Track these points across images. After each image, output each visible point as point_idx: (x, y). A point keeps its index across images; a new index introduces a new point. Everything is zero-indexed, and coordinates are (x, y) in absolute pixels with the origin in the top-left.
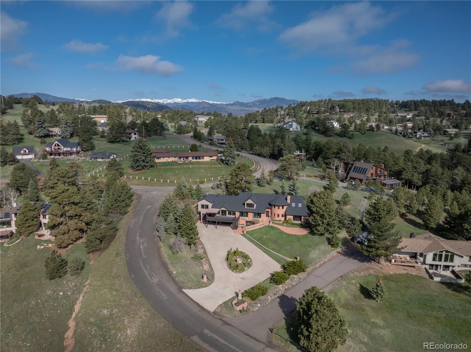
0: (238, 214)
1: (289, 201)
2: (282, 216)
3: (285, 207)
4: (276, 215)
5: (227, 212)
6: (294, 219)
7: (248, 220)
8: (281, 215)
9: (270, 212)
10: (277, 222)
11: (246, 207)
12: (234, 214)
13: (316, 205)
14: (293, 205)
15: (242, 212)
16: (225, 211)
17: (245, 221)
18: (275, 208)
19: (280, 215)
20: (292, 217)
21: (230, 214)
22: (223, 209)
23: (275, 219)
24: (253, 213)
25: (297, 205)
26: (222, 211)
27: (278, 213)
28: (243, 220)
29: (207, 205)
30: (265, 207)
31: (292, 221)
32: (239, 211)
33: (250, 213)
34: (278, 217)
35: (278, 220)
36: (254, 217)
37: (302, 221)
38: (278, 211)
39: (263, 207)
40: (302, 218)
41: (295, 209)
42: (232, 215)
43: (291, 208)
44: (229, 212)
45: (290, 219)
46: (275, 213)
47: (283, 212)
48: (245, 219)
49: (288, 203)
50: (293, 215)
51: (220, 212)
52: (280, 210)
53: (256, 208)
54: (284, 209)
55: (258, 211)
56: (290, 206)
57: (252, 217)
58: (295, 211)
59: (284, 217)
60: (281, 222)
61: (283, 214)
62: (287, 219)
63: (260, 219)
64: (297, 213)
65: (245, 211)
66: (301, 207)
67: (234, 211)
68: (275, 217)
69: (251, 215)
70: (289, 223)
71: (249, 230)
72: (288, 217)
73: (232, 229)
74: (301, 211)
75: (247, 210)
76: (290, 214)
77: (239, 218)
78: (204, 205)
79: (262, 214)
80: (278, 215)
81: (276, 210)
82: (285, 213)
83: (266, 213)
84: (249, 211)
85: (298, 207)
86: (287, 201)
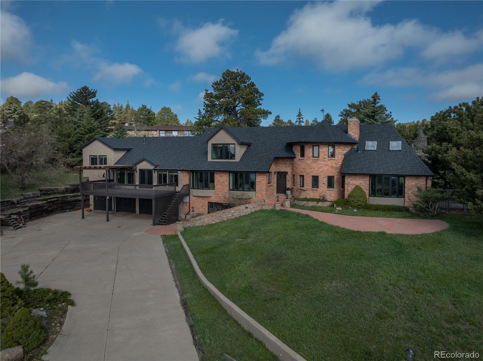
0: (184, 179)
1: (354, 132)
2: (330, 184)
3: (340, 154)
4: (308, 181)
5: (155, 176)
6: (374, 192)
7: (214, 200)
8: (325, 180)
9: (289, 177)
10: (310, 204)
11: (210, 159)
12: (175, 181)
14: (372, 144)
15: (201, 172)
16: (150, 172)
17: (207, 204)
18: (303, 155)
19: (323, 181)
20: (364, 183)
21: (162, 180)
22: (145, 165)
23: (303, 195)
24: (230, 172)
25: (384, 147)
26: (142, 172)
27: (314, 174)
28: (200, 200)
29: (104, 157)
30: (272, 157)
31: (368, 197)
32: (188, 171)
33: (221, 175)
34: (315, 189)
35: (315, 198)
36: (233, 190)
37: (405, 196)
38: (314, 165)
39: (266, 157)
40: (406, 185)
41: (377, 158)
42: (168, 183)
43: (362, 155)
44: (160, 176)
45: (358, 188)
46: (305, 174)
47: (332, 167)
48: (205, 198)
49: (353, 137)
50: (371, 176)
51: (137, 176)
52: (321, 162)
53: (241, 159)
54: (336, 157)
55: (245, 167)
56: (357, 148)
57: (227, 188)
58: (376, 164)
59: (335, 186)
60: (326, 203)
61: (331, 175)
62: (346, 192)
63: (251, 194)
64: (384, 167)
65: (207, 168)
66: (400, 151)
67: (173, 172)
68: (303, 190)
69: (223, 182)
70: (353, 204)
71: (200, 225)
72: (351, 183)
73: (152, 224)
74: (400, 160)
75: (212, 168)
76: (358, 172)
77: (188, 194)
78: (97, 158)
79: (260, 177)
80: (315, 180)
81: (309, 162)
82: (338, 170)
83: (275, 179)
84: (219, 170)
85: (390, 152)
86: (349, 132)
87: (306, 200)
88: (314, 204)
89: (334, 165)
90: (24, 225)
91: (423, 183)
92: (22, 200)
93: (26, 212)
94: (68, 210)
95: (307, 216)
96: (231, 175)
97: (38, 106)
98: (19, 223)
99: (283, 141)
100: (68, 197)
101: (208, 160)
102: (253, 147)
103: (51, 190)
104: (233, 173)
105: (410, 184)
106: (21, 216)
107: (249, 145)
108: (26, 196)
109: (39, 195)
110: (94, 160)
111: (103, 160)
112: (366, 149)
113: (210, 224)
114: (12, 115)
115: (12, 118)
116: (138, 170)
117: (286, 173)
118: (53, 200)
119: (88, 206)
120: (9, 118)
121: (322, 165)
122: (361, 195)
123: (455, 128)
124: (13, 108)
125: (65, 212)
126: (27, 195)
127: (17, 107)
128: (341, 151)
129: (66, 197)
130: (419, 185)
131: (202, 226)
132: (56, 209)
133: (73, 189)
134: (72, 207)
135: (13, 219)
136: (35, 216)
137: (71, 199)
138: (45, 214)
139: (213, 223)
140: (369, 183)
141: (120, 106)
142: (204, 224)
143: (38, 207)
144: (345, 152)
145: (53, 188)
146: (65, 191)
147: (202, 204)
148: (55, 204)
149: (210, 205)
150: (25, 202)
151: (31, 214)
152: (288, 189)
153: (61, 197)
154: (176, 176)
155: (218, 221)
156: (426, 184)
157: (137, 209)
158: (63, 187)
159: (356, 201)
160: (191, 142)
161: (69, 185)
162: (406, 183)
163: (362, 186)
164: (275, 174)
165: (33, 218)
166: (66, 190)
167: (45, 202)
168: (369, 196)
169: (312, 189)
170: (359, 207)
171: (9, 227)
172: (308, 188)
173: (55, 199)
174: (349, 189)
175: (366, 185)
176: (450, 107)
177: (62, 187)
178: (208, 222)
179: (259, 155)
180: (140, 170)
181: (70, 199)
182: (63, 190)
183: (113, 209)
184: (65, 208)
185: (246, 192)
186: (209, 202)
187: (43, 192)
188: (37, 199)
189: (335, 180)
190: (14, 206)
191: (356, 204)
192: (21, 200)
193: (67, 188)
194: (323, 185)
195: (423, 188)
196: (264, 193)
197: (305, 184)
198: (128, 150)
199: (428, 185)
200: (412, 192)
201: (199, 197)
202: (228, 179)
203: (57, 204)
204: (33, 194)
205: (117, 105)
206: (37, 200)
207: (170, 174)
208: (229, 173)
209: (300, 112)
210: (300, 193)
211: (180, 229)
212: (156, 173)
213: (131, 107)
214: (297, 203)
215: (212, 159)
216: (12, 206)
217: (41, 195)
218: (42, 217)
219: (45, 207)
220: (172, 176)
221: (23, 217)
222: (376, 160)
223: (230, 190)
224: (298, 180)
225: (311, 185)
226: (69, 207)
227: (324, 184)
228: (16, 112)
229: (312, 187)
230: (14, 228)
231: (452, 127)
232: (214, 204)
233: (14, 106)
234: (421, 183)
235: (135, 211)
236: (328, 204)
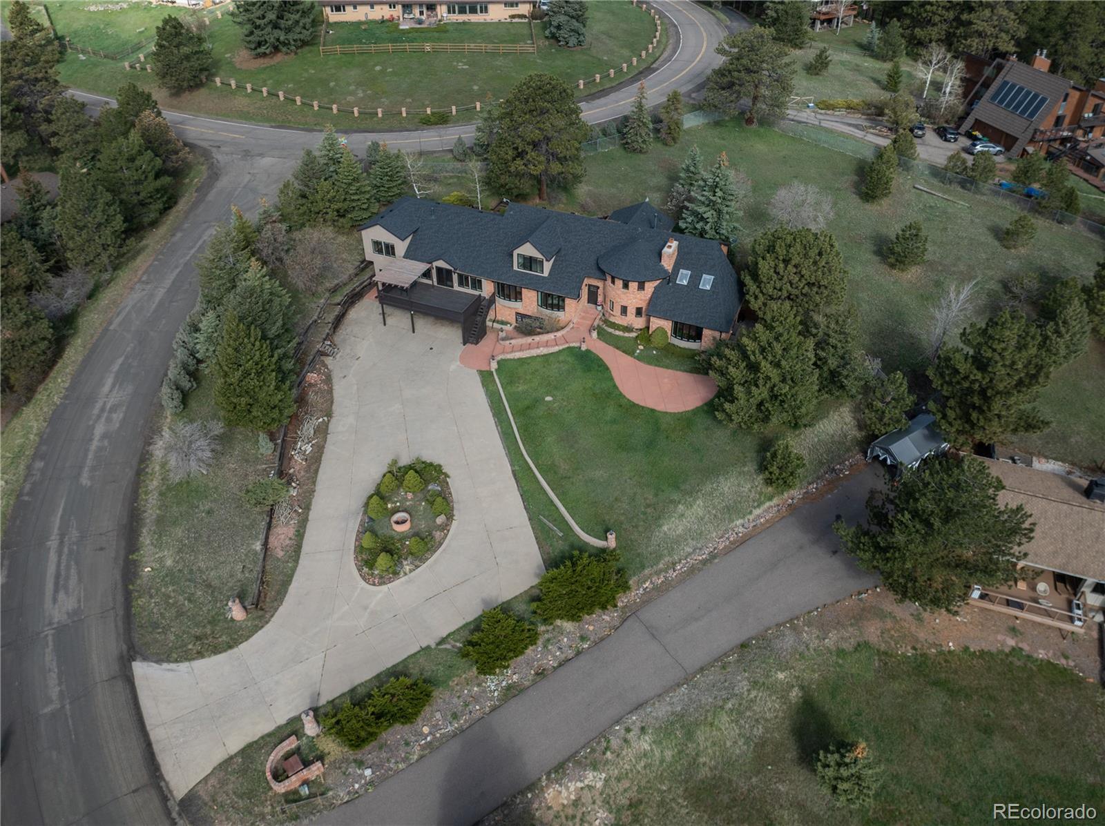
0: (488, 288)
1: (668, 263)
2: (638, 313)
3: (650, 287)
4: (618, 307)
5: (455, 277)
6: (674, 334)
7: (522, 311)
8: (634, 310)
9: (600, 291)
10: (618, 333)
11: (515, 268)
12: (477, 284)
13: (764, 291)
14: (684, 278)
15: (508, 285)
16: (449, 272)
17: (514, 315)
18: (613, 282)
20: (667, 325)
21: (463, 281)
22: (442, 264)
23: (612, 319)
24: (537, 287)
25: (695, 280)
26: (439, 270)
27: (624, 304)
28: (506, 309)
29: (390, 244)
30: (582, 276)
31: (669, 337)
32: (492, 279)
33: (529, 291)
34: (623, 316)
35: (622, 325)
36: (541, 307)
37: (702, 342)
38: (622, 296)
39: (576, 274)
40: (703, 333)
41: (685, 297)
42: (470, 286)
43: (672, 291)
44: (460, 276)
45: (660, 329)
46: (614, 300)
47: (641, 300)
48: (512, 309)
49: (666, 268)
50: (674, 322)
51: (434, 272)
52: (630, 294)
53: (550, 274)
54: (645, 291)
55: (554, 287)
57: (536, 304)
58: (681, 306)
59: (643, 315)
60: (632, 334)
61: (640, 306)
62: (650, 328)
63: (560, 315)
64: (687, 313)
65: (514, 283)
66: (707, 292)
67: (475, 276)
68: (613, 313)
69: (531, 298)
71: (512, 357)
72: (656, 323)
73: (462, 342)
74: (704, 305)
75: (519, 282)
76: (661, 315)
77: (494, 302)
78: (381, 243)
79: (569, 300)
80: (624, 310)
81: (619, 292)
82: (647, 302)
83: (587, 290)
84: (527, 287)
85: (699, 292)
86: (663, 263)
87: (614, 326)
88: (621, 333)
89: (643, 298)
94: (357, 303)
96: (539, 293)
102: (563, 255)
103: (337, 285)
104: (541, 292)
105: (707, 333)
107: (559, 252)
110: (377, 244)
112: (677, 282)
113: (522, 359)
117: (598, 288)
118: (344, 300)
121: (632, 297)
122: (662, 334)
125: (355, 305)
128: (651, 285)
129: (354, 289)
130: (714, 336)
131: (514, 359)
132: (348, 307)
133: (355, 274)
137: (358, 288)
140: (671, 326)
142: (516, 358)
143: (336, 317)
144: (655, 285)
145: (338, 282)
147: (509, 313)
148: (346, 303)
149: (518, 317)
152: (599, 305)
153: (350, 292)
154: (480, 282)
159: (657, 343)
163: (665, 327)
164: (586, 287)
166: (350, 278)
168: (671, 336)
169: (621, 316)
170: (659, 348)
172: (617, 314)
173: (346, 298)
174: (654, 326)
175: (669, 328)
179: (569, 270)
180: (437, 268)
181: (357, 290)
184: (354, 301)
185: (555, 312)
186: (516, 313)
187: (331, 291)
189: (644, 309)
191: (657, 345)
193: (350, 276)
194: (631, 314)
195: (717, 340)
197: (614, 308)
198: (416, 230)
199: (722, 337)
200: (708, 339)
201: (506, 306)
202: (537, 296)
203: (348, 300)
204: (326, 300)
207: (472, 276)
208: (538, 291)
210: (609, 317)
212: (456, 274)
214: (605, 328)
215: (518, 268)
217: (330, 295)
218: (340, 323)
220: (475, 279)
222: (683, 299)
223: (538, 306)
224: (608, 301)
225: (620, 312)
232: (521, 315)
234: (716, 334)
236: (634, 335)
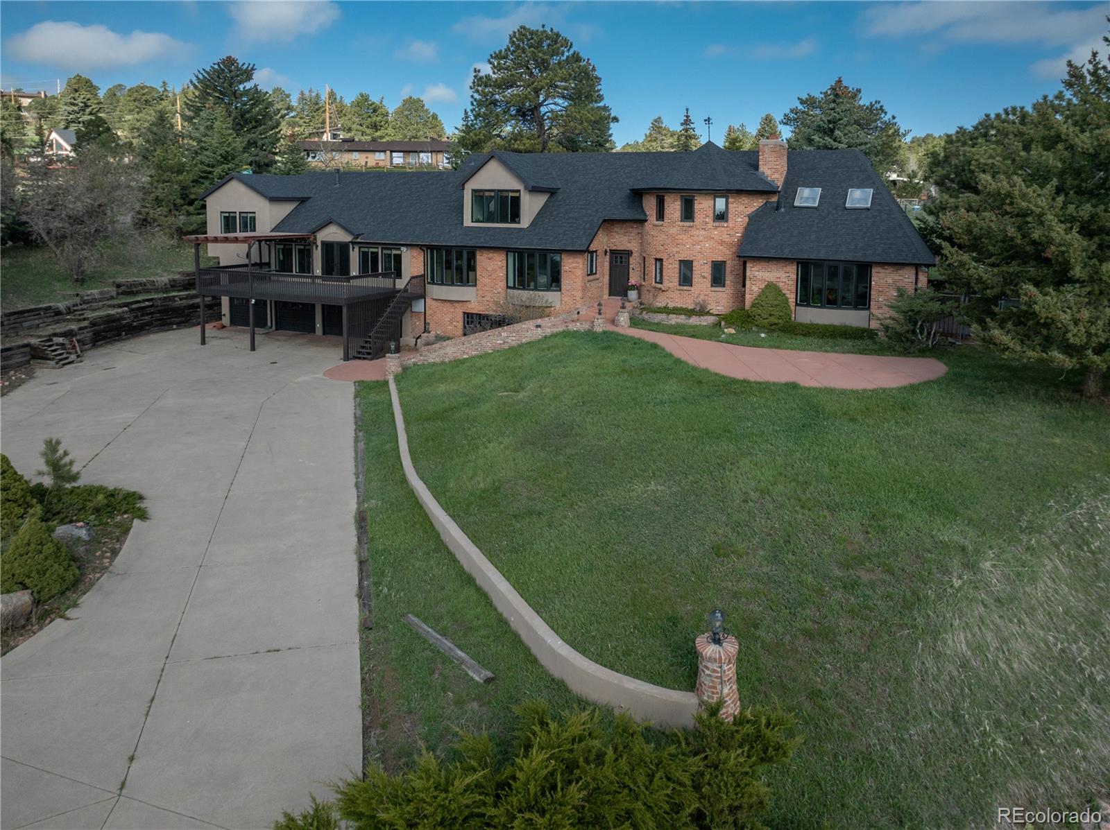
0: (413, 264)
1: (773, 169)
2: (718, 279)
3: (740, 213)
4: (672, 272)
5: (354, 256)
7: (475, 307)
8: (707, 270)
9: (634, 261)
10: (674, 320)
11: (468, 222)
14: (810, 195)
15: (448, 249)
16: (344, 247)
17: (460, 317)
18: (661, 215)
19: (702, 272)
20: (785, 278)
21: (368, 265)
22: (333, 234)
23: (661, 302)
24: (508, 250)
25: (834, 197)
26: (328, 247)
27: (685, 256)
28: (448, 308)
29: (250, 215)
30: (598, 220)
31: (793, 308)
32: (421, 247)
33: (491, 255)
34: (685, 288)
35: (684, 306)
36: (514, 288)
37: (872, 307)
38: (683, 237)
39: (586, 219)
40: (873, 283)
41: (818, 224)
42: (380, 271)
43: (787, 217)
44: (364, 256)
45: (771, 288)
46: (664, 257)
47: (722, 243)
48: (457, 305)
49: (769, 179)
50: (801, 263)
51: (317, 256)
52: (697, 232)
53: (533, 224)
54: (730, 220)
55: (539, 240)
56: (778, 202)
57: (503, 284)
58: (813, 237)
59: (728, 282)
60: (706, 317)
61: (720, 259)
62: (748, 296)
63: (551, 297)
64: (830, 244)
65: (461, 242)
66: (868, 209)
67: (391, 249)
68: (660, 289)
69: (494, 271)
70: (760, 321)
71: (438, 360)
72: (761, 276)
73: (342, 357)
74: (865, 230)
75: (471, 240)
76: (772, 254)
77: (423, 296)
78: (236, 217)
79: (570, 261)
80: (687, 270)
81: (673, 231)
82: (734, 249)
83: (607, 264)
84: (488, 245)
85: (846, 212)
86: (761, 169)
87: (667, 311)
88: (681, 319)
89: (726, 239)
90: (78, 356)
91: (910, 280)
92: (77, 305)
93: (85, 331)
94: (175, 327)
95: (654, 346)
96: (511, 256)
97: (132, 99)
98: (68, 353)
99: (625, 185)
100: (176, 299)
101: (465, 224)
102: (560, 197)
103: (141, 284)
104: (514, 252)
105: (882, 281)
106: (74, 339)
107: (552, 192)
108: (86, 298)
109: (114, 294)
110: (229, 222)
111: (249, 222)
112: (796, 204)
113: (459, 360)
114: (78, 116)
115: (79, 123)
116: (319, 244)
117: (629, 253)
118: (143, 305)
119: (219, 316)
120: (72, 122)
121: (701, 238)
122: (776, 302)
123: (990, 161)
124: (80, 100)
125: (169, 330)
126: (88, 295)
127: (89, 100)
128: (741, 208)
129: (172, 299)
130: (900, 284)
131: (443, 363)
132: (149, 324)
133: (186, 282)
134: (183, 319)
135: (57, 344)
136: (105, 338)
137: (182, 302)
138: (126, 335)
139: (465, 357)
140: (795, 277)
141: (314, 94)
142: (447, 360)
143: (110, 320)
144: (751, 210)
145: (144, 280)
146: (169, 286)
147: (450, 316)
148: (147, 314)
149: (468, 318)
150: (84, 309)
151: (94, 334)
152: (633, 287)
153: (160, 299)
154: (398, 259)
155: (474, 353)
156: (916, 283)
157: (319, 325)
158: (165, 279)
159: (765, 316)
160: (432, 184)
161: (179, 273)
162: (873, 279)
163: (781, 285)
164: (606, 254)
165: (99, 343)
166: (172, 283)
167: (126, 309)
168: (797, 304)
169: (679, 287)
170: (773, 327)
171: (48, 362)
172: (671, 285)
173: (147, 303)
174: (755, 289)
175: (790, 282)
176: (988, 116)
177: (163, 279)
178: (455, 355)
179: (571, 215)
180: (323, 243)
182: (166, 284)
183: (269, 324)
184: (168, 321)
185: (541, 293)
186: (464, 313)
187: (123, 288)
188: (110, 302)
189: (728, 269)
190: (60, 317)
191: (766, 321)
192: (74, 306)
193: (174, 281)
194: (701, 280)
195: (911, 291)
196: (579, 294)
197: (665, 278)
198: (303, 201)
199: (920, 285)
200: (886, 298)
201: (445, 301)
202: (505, 265)
203: (152, 313)
204: (101, 293)
205: (307, 93)
206: (109, 306)
207: (385, 252)
208: (507, 252)
209: (687, 117)
210: (655, 297)
211: (393, 369)
212: (357, 249)
213: (338, 98)
214: (646, 317)
215: (472, 222)
216: (56, 318)
217: (118, 294)
218: (118, 340)
219: (125, 319)
220: (389, 256)
221: (78, 341)
222: (815, 229)
223: (508, 287)
224: (651, 268)
225: (677, 280)
226: (178, 320)
227: (704, 277)
228: (88, 110)
229: (680, 285)
230: (57, 363)
231: (982, 161)
232: (475, 316)
233: (82, 97)
234: (906, 278)
235: (313, 330)
236: (710, 320)
